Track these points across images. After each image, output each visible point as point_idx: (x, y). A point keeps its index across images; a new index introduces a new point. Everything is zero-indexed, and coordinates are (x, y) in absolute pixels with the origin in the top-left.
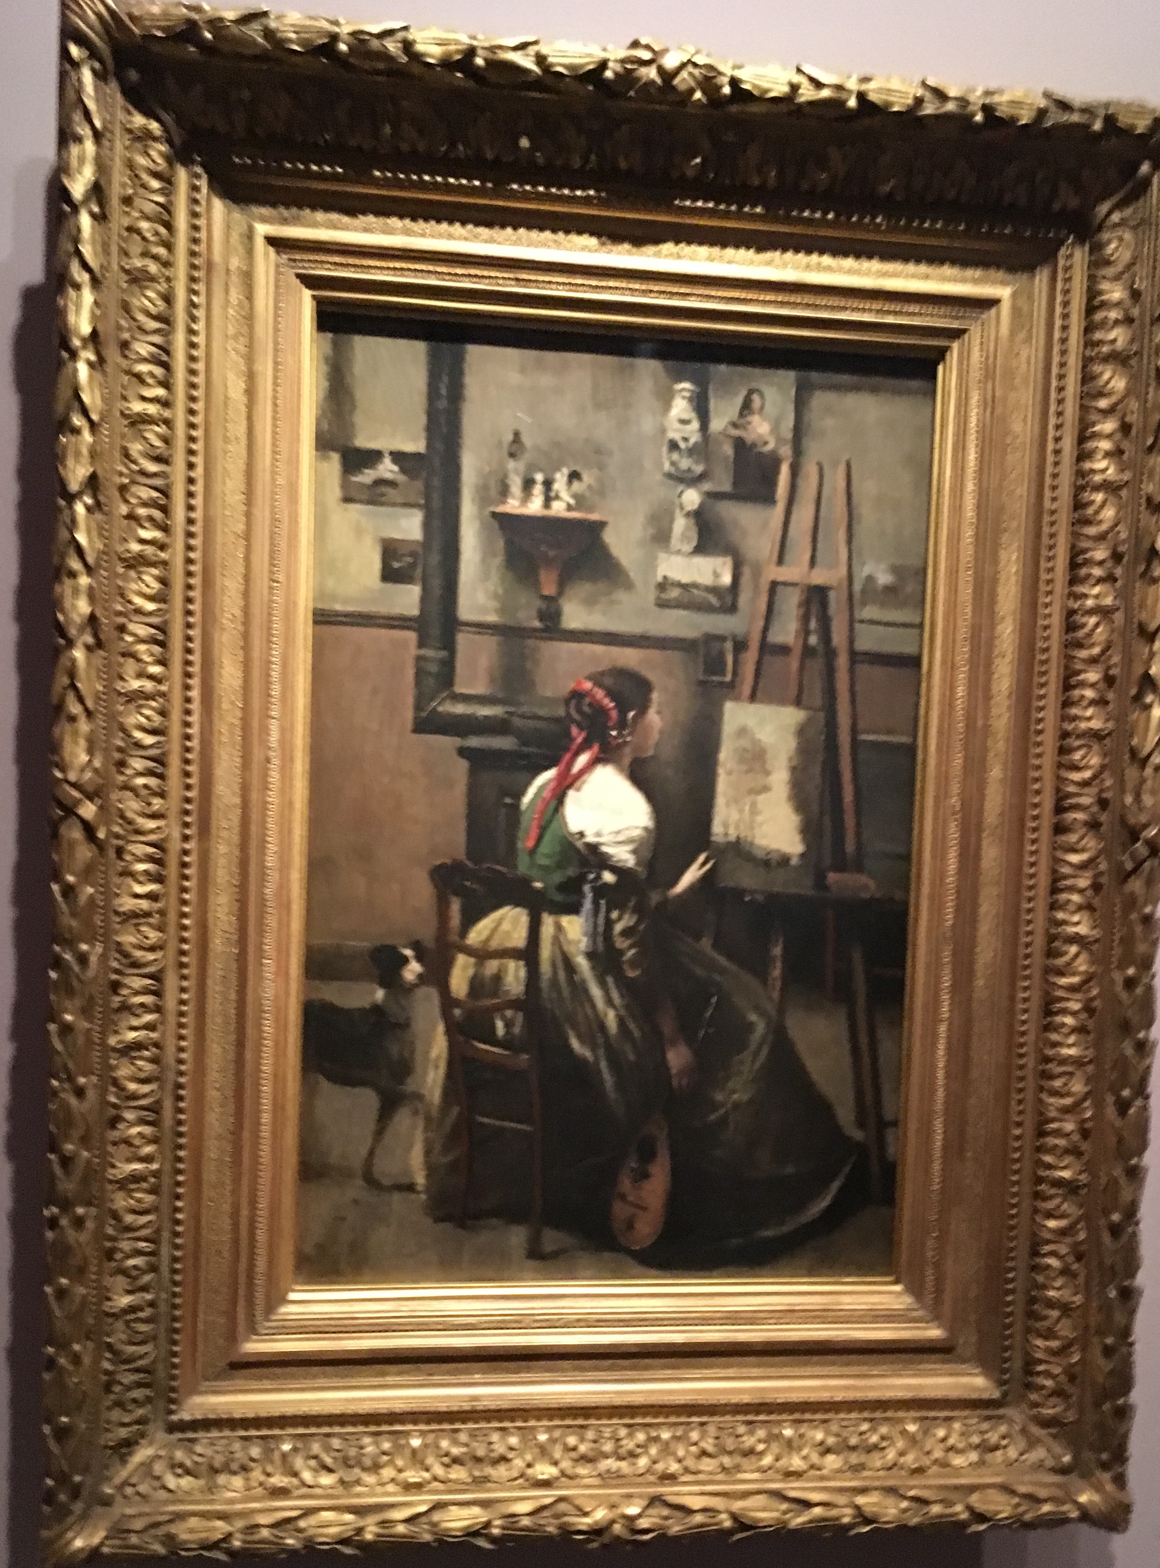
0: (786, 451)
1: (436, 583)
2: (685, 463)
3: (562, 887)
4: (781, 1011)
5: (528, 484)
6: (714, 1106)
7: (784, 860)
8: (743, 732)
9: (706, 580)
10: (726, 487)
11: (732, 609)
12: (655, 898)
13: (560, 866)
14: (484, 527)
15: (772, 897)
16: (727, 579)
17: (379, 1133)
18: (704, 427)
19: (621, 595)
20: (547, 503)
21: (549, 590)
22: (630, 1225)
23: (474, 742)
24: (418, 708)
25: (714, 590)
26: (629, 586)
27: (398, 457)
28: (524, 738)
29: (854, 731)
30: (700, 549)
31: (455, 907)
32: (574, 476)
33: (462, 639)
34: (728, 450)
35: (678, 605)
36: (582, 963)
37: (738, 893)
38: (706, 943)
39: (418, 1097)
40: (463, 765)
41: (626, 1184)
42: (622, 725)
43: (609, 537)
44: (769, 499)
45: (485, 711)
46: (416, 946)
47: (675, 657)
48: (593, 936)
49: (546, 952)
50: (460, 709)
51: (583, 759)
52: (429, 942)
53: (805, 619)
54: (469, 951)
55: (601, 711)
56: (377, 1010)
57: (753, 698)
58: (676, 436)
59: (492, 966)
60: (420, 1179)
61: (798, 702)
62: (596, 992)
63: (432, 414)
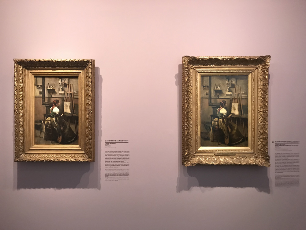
0: (68, 84)
1: (43, 94)
2: (61, 85)
3: (53, 116)
4: (70, 124)
5: (49, 87)
6: (65, 132)
7: (69, 113)
8: (66, 104)
9: (63, 93)
10: (64, 86)
11: (65, 95)
12: (60, 116)
13: (53, 114)
14: (47, 90)
15: (68, 116)
16: (64, 93)
17: (40, 134)
18: (62, 82)
19: (56, 94)
20: (51, 88)
21: (51, 94)
22: (59, 141)
23: (46, 105)
24: (42, 103)
25: (63, 94)
26: (57, 94)
27: (40, 86)
28: (50, 105)
29: (74, 104)
30: (62, 91)
31: (45, 117)
32: (53, 86)
33: (45, 98)
34: (64, 84)
35: (61, 95)
36: (55, 121)
37: (66, 116)
38: (64, 120)
39: (43, 131)
40: (46, 107)
41: (58, 138)
42: (57, 104)
43: (55, 90)
44: (67, 87)
45: (47, 103)
46: (43, 120)
47: (60, 99)
48: (55, 119)
49: (52, 120)
50: (45, 103)
51: (54, 106)
52: (44, 120)
53: (70, 95)
54: (46, 121)
55: (55, 103)
56: (40, 125)
57: (66, 101)
58: (60, 83)
59: (48, 122)
60: (43, 137)
61: (70, 102)
62: (56, 123)
63: (43, 83)
